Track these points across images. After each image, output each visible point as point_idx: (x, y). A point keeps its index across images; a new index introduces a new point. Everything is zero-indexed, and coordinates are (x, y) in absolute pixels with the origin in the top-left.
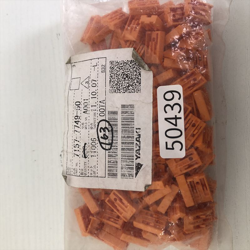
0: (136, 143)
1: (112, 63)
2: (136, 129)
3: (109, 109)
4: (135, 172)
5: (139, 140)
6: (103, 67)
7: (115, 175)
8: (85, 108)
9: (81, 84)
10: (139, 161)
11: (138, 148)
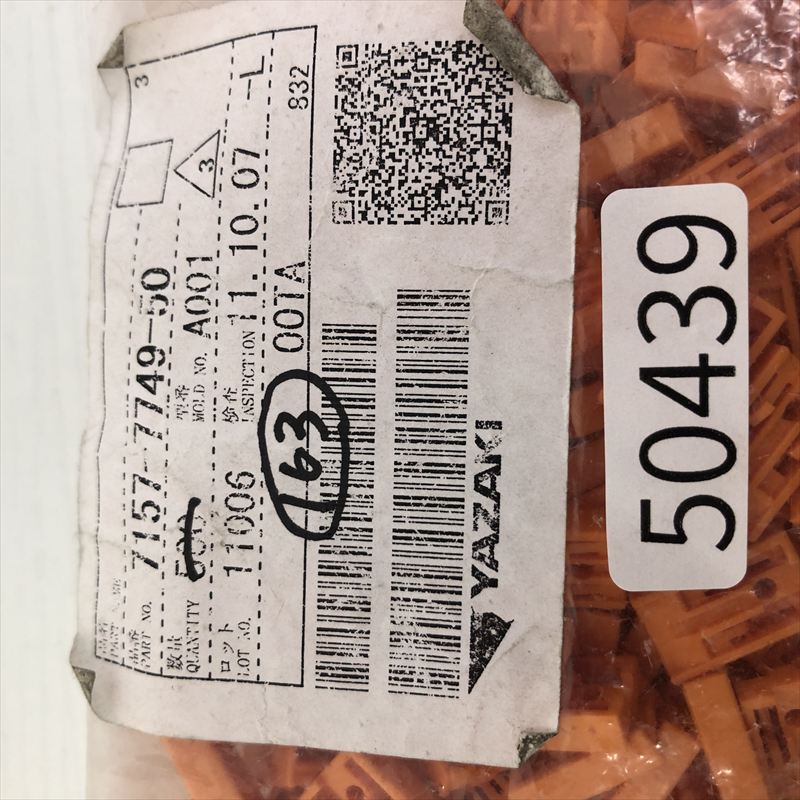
0: (477, 506)
1: (347, 56)
2: (479, 425)
3: (328, 310)
4: (466, 662)
5: (493, 484)
6: (300, 78)
7: (354, 676)
8: (192, 305)
9: (172, 174)
10: (488, 601)
11: (485, 531)
